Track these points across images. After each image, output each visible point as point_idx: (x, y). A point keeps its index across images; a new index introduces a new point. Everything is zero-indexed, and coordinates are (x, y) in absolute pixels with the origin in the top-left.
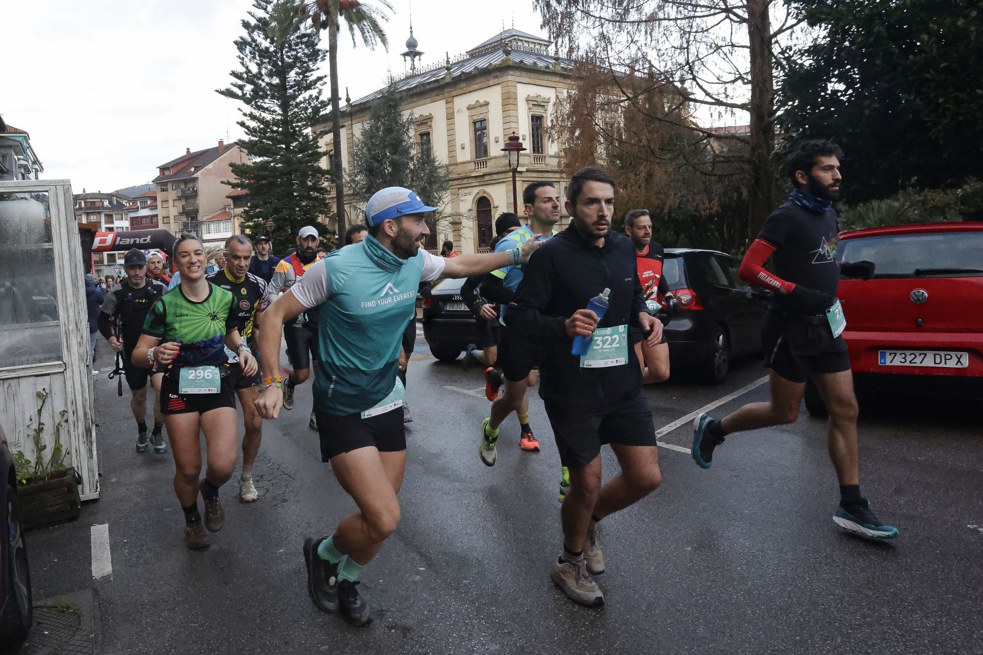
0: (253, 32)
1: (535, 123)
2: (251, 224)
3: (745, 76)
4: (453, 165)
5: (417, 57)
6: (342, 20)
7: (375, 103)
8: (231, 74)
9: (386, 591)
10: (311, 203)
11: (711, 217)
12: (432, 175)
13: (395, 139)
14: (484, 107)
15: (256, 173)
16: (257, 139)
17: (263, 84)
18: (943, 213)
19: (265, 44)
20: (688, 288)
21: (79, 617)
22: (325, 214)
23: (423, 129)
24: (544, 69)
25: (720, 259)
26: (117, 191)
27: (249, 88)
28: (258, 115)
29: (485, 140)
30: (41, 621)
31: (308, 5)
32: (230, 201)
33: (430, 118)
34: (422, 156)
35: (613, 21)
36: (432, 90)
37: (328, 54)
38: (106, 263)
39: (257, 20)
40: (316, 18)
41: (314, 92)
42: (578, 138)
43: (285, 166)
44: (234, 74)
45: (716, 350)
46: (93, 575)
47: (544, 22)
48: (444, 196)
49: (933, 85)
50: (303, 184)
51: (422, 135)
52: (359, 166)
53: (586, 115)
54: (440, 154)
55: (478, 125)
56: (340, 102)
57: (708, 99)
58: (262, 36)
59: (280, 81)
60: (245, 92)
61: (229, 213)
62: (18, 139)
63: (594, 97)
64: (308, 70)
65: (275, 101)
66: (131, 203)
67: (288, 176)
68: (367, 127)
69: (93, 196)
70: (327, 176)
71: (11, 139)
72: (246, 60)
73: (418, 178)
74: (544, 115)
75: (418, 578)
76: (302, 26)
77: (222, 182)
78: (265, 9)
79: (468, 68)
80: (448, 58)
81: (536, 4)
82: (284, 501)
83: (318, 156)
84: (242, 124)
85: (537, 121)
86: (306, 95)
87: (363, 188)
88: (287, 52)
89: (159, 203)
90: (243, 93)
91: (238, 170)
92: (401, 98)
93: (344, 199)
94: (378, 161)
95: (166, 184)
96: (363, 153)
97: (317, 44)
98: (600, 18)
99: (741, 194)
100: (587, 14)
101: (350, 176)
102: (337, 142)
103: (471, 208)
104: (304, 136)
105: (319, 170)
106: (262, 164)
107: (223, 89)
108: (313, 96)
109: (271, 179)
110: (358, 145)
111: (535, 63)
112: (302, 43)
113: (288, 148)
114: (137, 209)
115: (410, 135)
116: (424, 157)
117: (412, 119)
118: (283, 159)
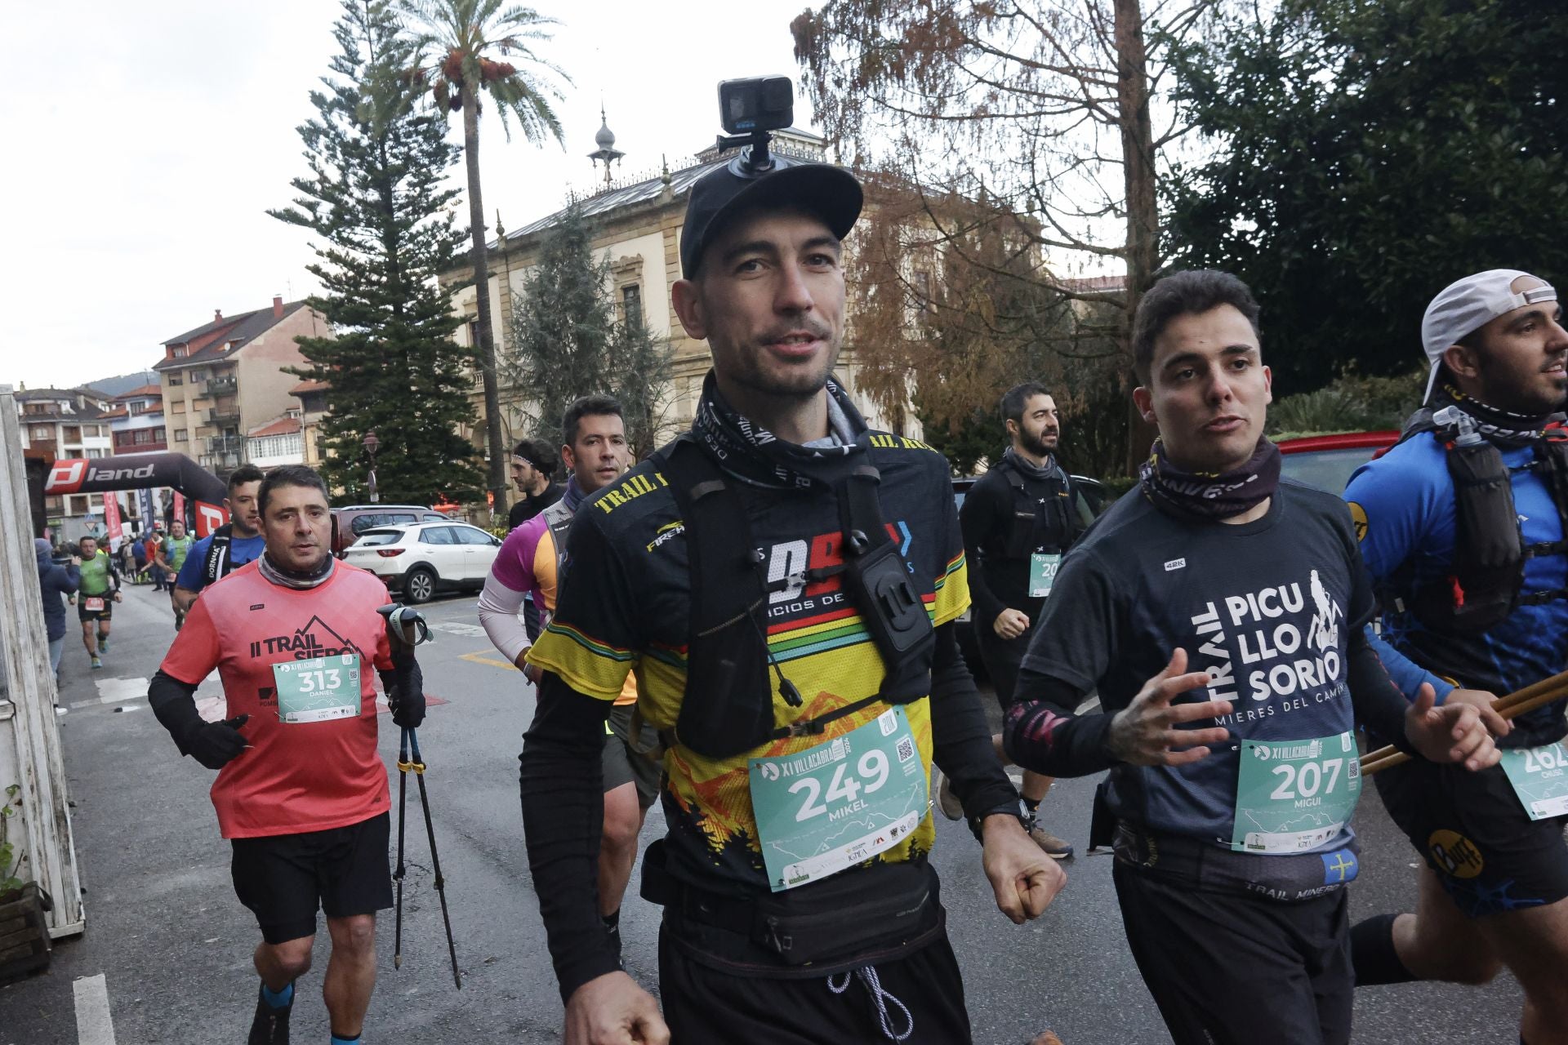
0: (330, 111)
2: (337, 440)
3: (1118, 206)
4: (677, 339)
5: (615, 161)
6: (485, 96)
7: (545, 238)
8: (293, 184)
10: (441, 404)
11: (1075, 419)
12: (644, 357)
13: (580, 296)
15: (343, 353)
16: (343, 295)
17: (352, 202)
19: (352, 133)
22: (466, 420)
23: (628, 280)
25: (1087, 490)
26: (87, 386)
27: (325, 208)
28: (343, 255)
31: (425, 69)
32: (298, 401)
33: (639, 262)
34: (627, 324)
35: (923, 116)
36: (640, 216)
37: (463, 153)
38: (68, 511)
39: (337, 92)
40: (441, 92)
41: (440, 217)
42: (873, 299)
43: (394, 340)
44: (298, 184)
47: (816, 115)
48: (666, 390)
50: (426, 372)
51: (626, 290)
52: (523, 341)
53: (886, 263)
54: (656, 321)
56: (486, 233)
57: (1065, 241)
58: (347, 119)
59: (381, 196)
60: (318, 214)
61: (295, 423)
63: (896, 233)
64: (429, 179)
65: (374, 231)
66: (114, 407)
67: (400, 359)
68: (534, 276)
69: (40, 394)
70: (467, 358)
72: (320, 161)
73: (621, 361)
76: (417, 105)
77: (282, 370)
78: (351, 74)
80: (665, 164)
81: (803, 85)
83: (451, 324)
84: (316, 270)
86: (426, 221)
87: (530, 378)
88: (391, 148)
89: (166, 406)
90: (315, 216)
91: (312, 349)
92: (590, 229)
93: (499, 396)
94: (554, 334)
95: (178, 372)
96: (528, 320)
97: (443, 136)
98: (902, 110)
99: (1116, 385)
100: (881, 101)
101: (506, 358)
102: (483, 302)
104: (426, 290)
105: (454, 348)
106: (353, 339)
107: (280, 209)
108: (440, 224)
109: (370, 364)
110: (521, 307)
112: (418, 133)
113: (398, 309)
114: (125, 417)
115: (607, 291)
116: (631, 326)
117: (609, 263)
118: (391, 330)
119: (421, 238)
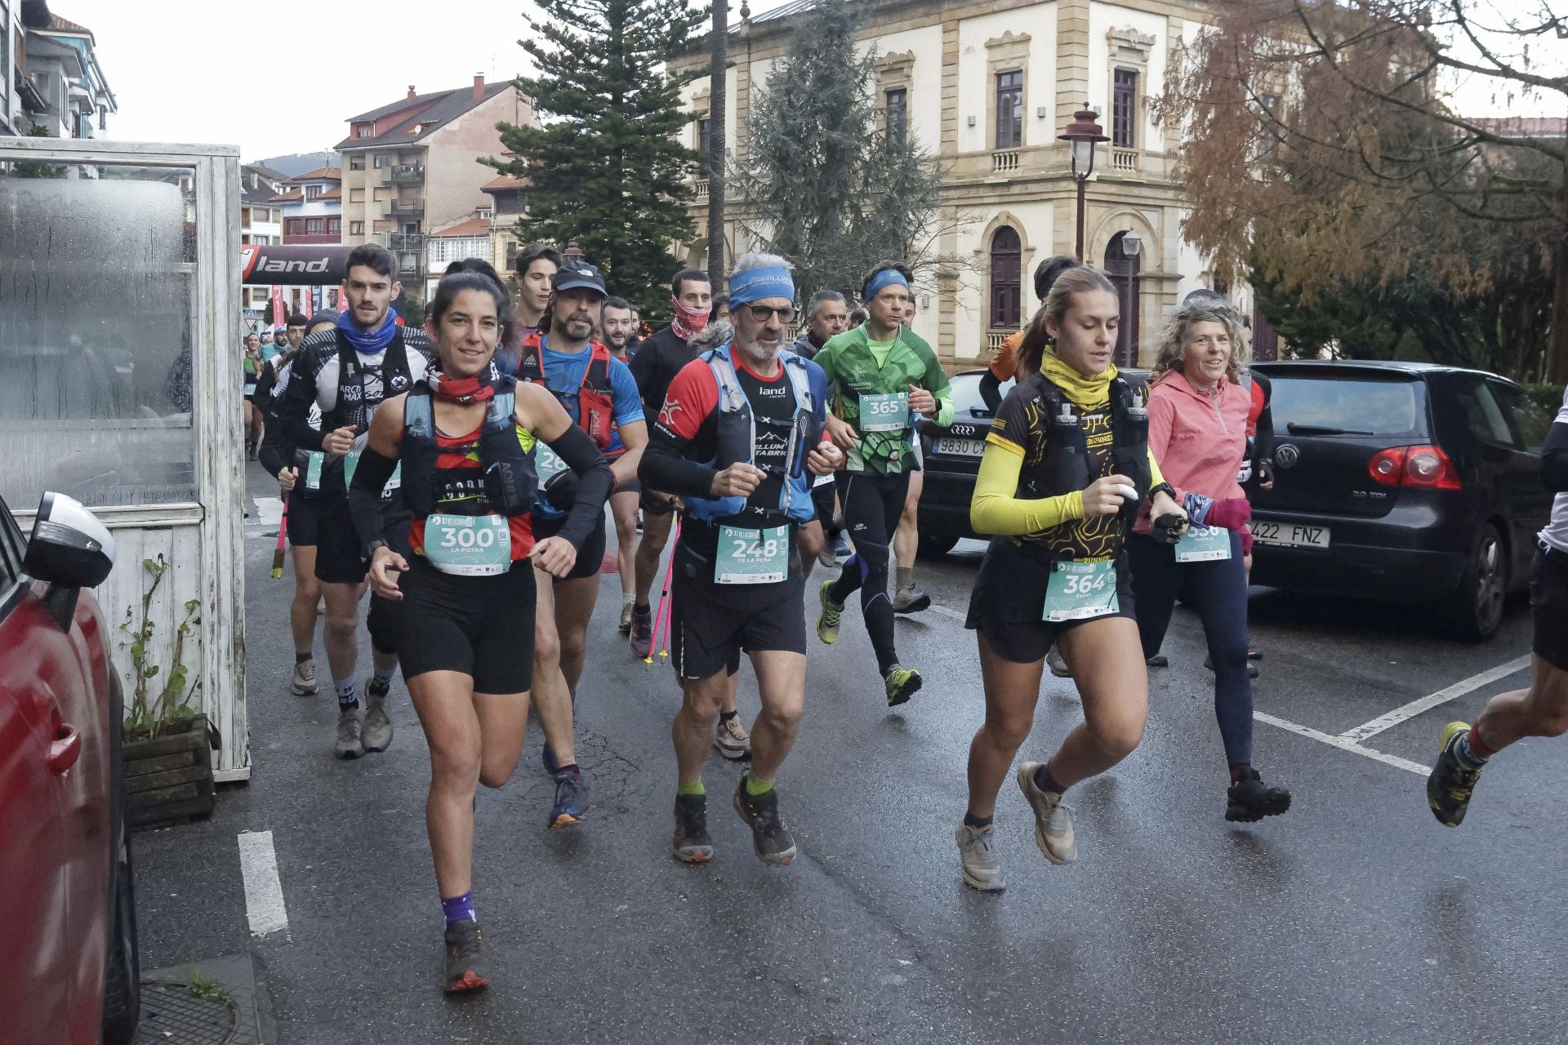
1: (1121, 84)
3: (1561, 23)
4: (950, 158)
7: (799, 24)
9: (836, 1001)
10: (656, 215)
11: (1472, 301)
12: (907, 177)
13: (835, 98)
14: (1020, 47)
15: (549, 146)
16: (556, 78)
20: (1433, 444)
21: (230, 1007)
22: (683, 237)
23: (893, 82)
25: (1498, 389)
26: (262, 163)
28: (562, 30)
29: (1017, 112)
30: (156, 1011)
32: (490, 200)
33: (908, 60)
34: (888, 135)
42: (1212, 124)
43: (609, 135)
45: (1482, 573)
46: (251, 929)
48: (929, 220)
50: (642, 176)
51: (890, 94)
52: (761, 147)
53: (1236, 79)
54: (925, 134)
55: (1006, 81)
56: (729, 14)
57: (1487, 64)
61: (485, 224)
62: (72, 43)
63: (1251, 42)
65: (599, 4)
66: (288, 189)
67: (615, 158)
68: (781, 68)
70: (691, 163)
71: (61, 45)
73: (878, 180)
74: (1141, 70)
75: (898, 979)
77: (479, 161)
82: (622, 810)
83: (676, 121)
84: (529, 46)
85: (1126, 81)
87: (764, 192)
89: (345, 192)
91: (515, 138)
92: (853, 16)
93: (726, 210)
94: (799, 141)
95: (362, 155)
96: (769, 123)
99: (1536, 260)
101: (739, 165)
102: (717, 97)
103: (978, 247)
104: (652, 78)
105: (678, 151)
106: (563, 130)
109: (579, 162)
110: (762, 105)
113: (617, 100)
114: (299, 202)
115: (868, 92)
116: (893, 137)
117: (873, 60)
118: (607, 122)
119: (652, 16)
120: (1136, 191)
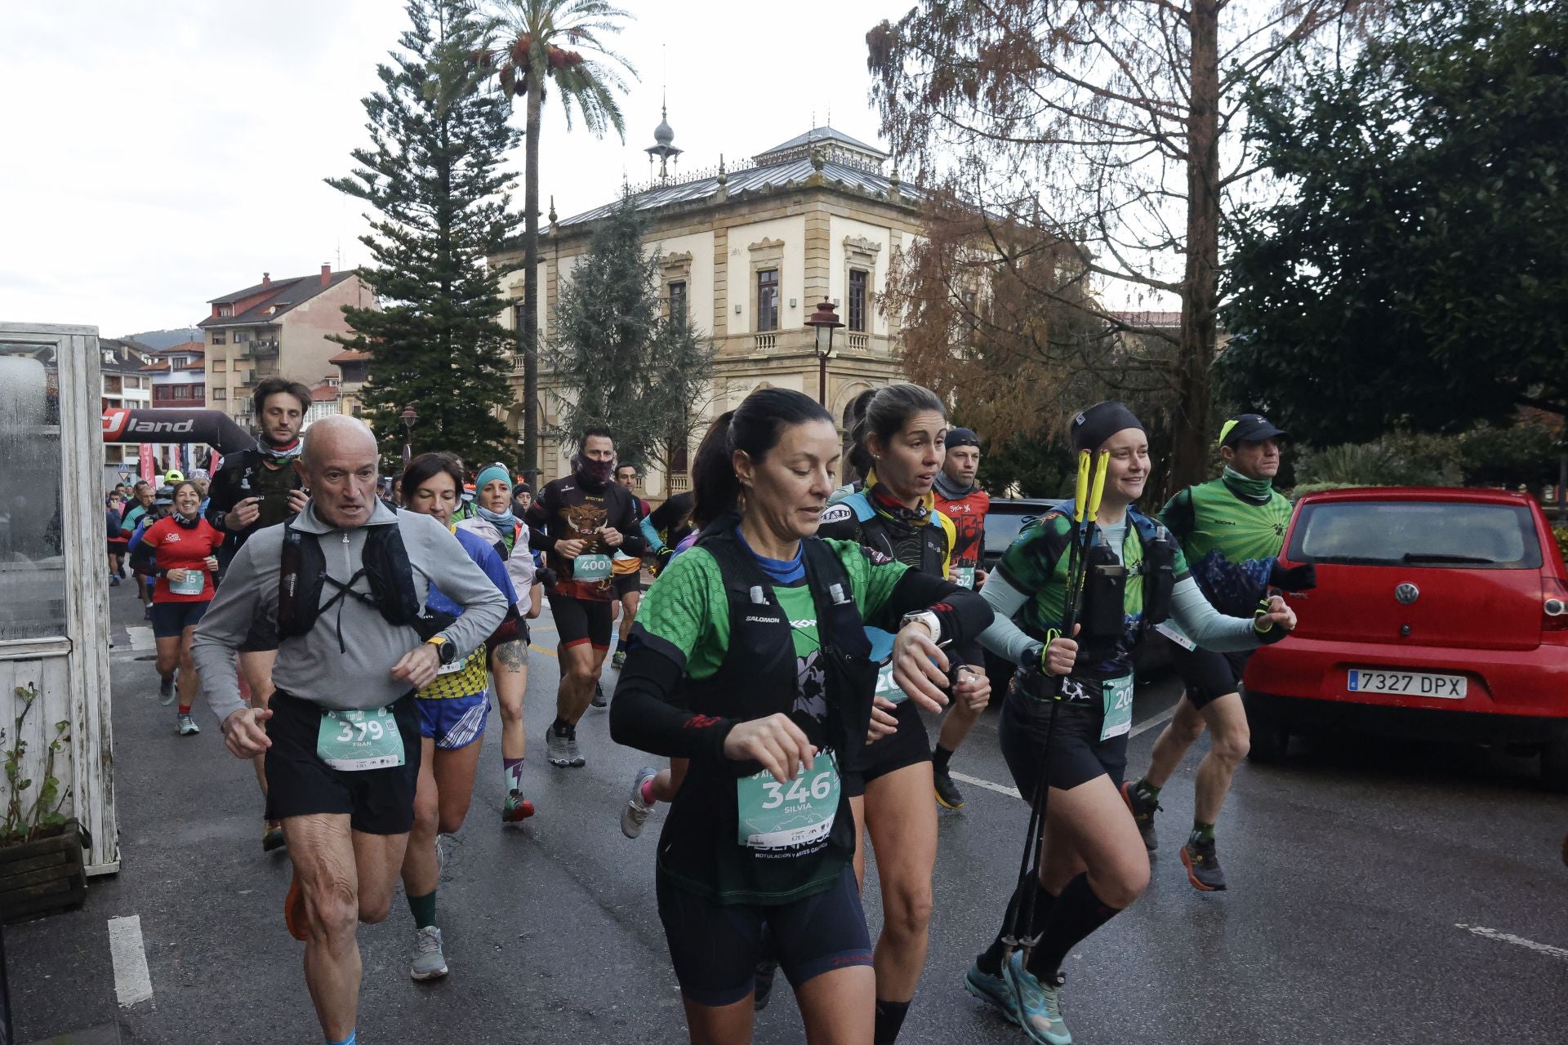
0: (396, 86)
1: (855, 281)
2: (374, 411)
3: (1178, 241)
4: (721, 338)
5: (672, 157)
6: (550, 83)
7: (597, 227)
8: (353, 155)
10: (480, 384)
12: (686, 354)
13: (628, 289)
14: (776, 250)
15: (388, 326)
16: (393, 269)
17: (409, 177)
18: (1439, 467)
19: (416, 109)
22: (501, 402)
23: (676, 276)
24: (873, 197)
26: (131, 337)
27: (383, 181)
28: (397, 228)
29: (774, 302)
31: (493, 52)
32: (337, 370)
33: (688, 259)
34: (671, 320)
35: (990, 137)
36: (692, 214)
37: (524, 138)
39: (405, 68)
40: (506, 75)
41: (496, 199)
42: (923, 314)
43: (439, 317)
44: (358, 155)
47: (884, 126)
48: (705, 389)
49: (1439, 283)
50: (468, 351)
51: (672, 286)
52: (567, 328)
53: (941, 280)
54: (701, 318)
55: (765, 278)
56: (540, 219)
57: (1124, 272)
58: (412, 96)
59: (439, 173)
60: (376, 187)
61: (333, 390)
63: (953, 250)
64: (487, 160)
65: (429, 207)
66: (156, 360)
67: (445, 336)
68: (583, 265)
70: (509, 341)
72: (382, 133)
73: (663, 356)
74: (869, 271)
76: (482, 86)
77: (327, 337)
78: (420, 51)
79: (754, 184)
80: (722, 164)
81: (874, 97)
83: (496, 306)
84: (369, 242)
85: (858, 279)
86: (482, 201)
87: (570, 365)
88: (454, 127)
89: (208, 364)
90: (372, 188)
91: (358, 319)
92: (642, 223)
93: (539, 381)
94: (599, 323)
95: (222, 331)
96: (574, 309)
97: (505, 119)
98: (971, 129)
99: (1162, 421)
100: (950, 119)
101: (549, 343)
102: (530, 286)
104: (475, 271)
105: (498, 330)
106: (399, 312)
107: (338, 178)
108: (495, 206)
109: (414, 339)
110: (568, 294)
111: (860, 187)
112: (481, 114)
113: (446, 288)
114: (166, 371)
115: (655, 285)
116: (676, 322)
117: (658, 258)
118: (437, 307)
120: (867, 366)
